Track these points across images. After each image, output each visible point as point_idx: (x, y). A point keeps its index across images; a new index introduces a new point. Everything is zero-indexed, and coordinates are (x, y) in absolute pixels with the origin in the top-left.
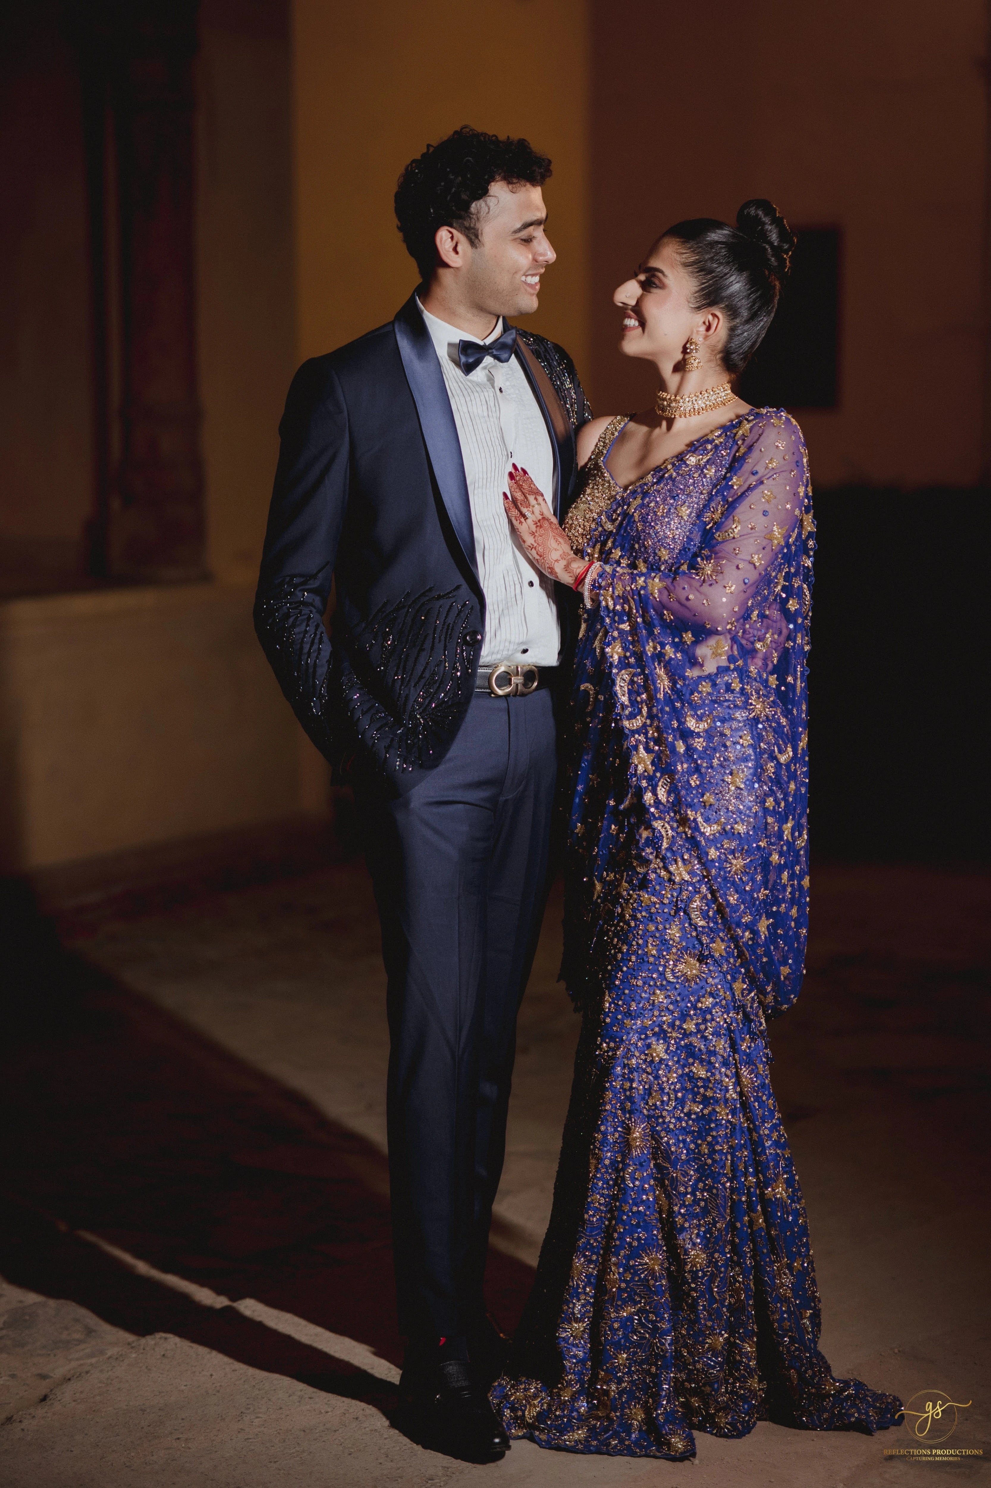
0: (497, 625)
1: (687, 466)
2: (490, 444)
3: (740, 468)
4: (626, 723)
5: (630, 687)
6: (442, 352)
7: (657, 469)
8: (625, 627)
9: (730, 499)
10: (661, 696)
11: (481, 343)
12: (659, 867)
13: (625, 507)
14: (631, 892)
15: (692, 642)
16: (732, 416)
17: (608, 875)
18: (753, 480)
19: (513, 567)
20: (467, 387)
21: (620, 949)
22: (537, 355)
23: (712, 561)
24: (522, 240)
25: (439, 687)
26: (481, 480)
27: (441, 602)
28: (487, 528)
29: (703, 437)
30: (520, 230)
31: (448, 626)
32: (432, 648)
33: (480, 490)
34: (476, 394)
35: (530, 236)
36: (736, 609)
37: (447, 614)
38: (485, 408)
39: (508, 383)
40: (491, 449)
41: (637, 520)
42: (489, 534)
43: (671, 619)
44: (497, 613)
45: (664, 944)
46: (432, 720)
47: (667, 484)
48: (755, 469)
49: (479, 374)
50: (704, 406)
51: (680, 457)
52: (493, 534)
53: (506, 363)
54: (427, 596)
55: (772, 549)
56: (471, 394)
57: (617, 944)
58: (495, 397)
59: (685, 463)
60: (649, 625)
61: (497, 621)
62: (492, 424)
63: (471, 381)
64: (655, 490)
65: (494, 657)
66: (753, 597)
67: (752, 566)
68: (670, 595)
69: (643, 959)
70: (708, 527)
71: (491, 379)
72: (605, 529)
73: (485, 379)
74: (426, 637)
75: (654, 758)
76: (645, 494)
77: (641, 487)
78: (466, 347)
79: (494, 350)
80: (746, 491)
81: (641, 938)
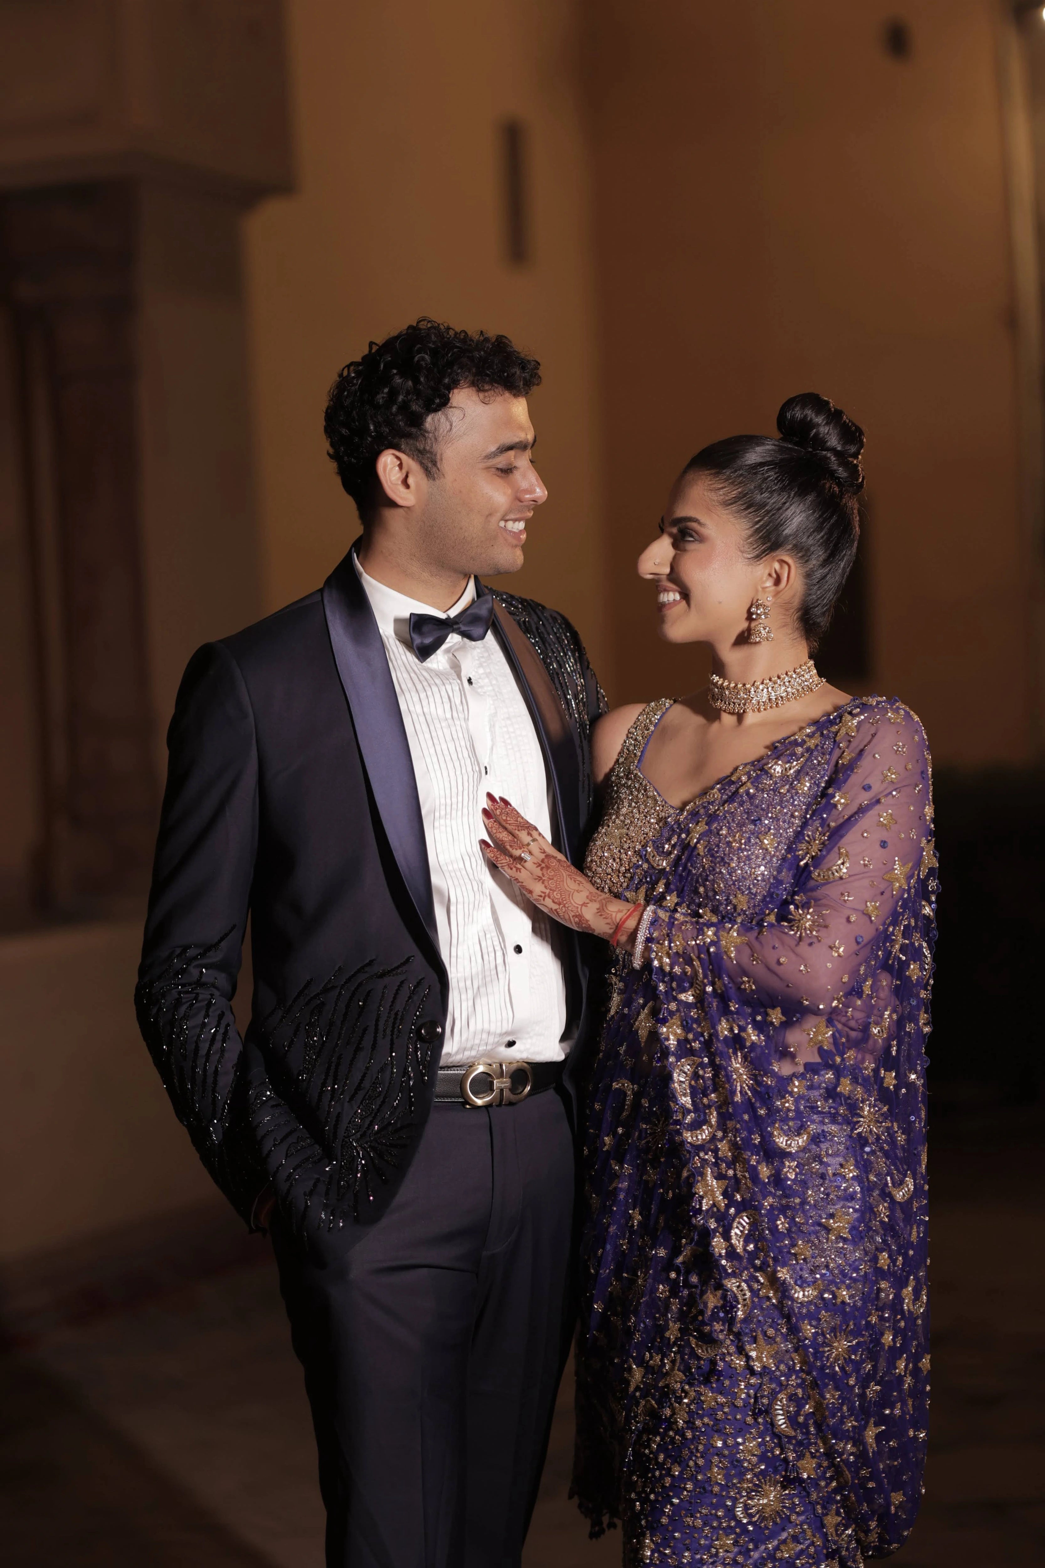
0: (471, 1009)
1: (771, 777)
2: (454, 757)
3: (845, 781)
4: (688, 1136)
5: (693, 1083)
6: (386, 629)
7: (726, 781)
8: (688, 997)
9: (833, 824)
10: (738, 1098)
11: (442, 616)
12: (728, 1353)
13: (683, 836)
14: (687, 1387)
15: (782, 1023)
16: (829, 708)
17: (651, 1358)
18: (864, 798)
19: (493, 927)
20: (422, 678)
21: (669, 1469)
22: (526, 628)
23: (811, 910)
24: (498, 469)
25: (383, 1102)
26: (443, 807)
27: (387, 980)
28: (453, 874)
29: (789, 737)
30: (494, 455)
31: (396, 1014)
32: (374, 1046)
33: (442, 821)
34: (435, 689)
35: (511, 464)
36: (845, 979)
37: (395, 998)
38: (447, 706)
39: (481, 671)
40: (457, 764)
41: (702, 854)
42: (456, 883)
43: (752, 990)
44: (470, 992)
45: (735, 1466)
46: (373, 1149)
47: (741, 804)
48: (866, 782)
49: (439, 660)
50: (784, 695)
51: (760, 767)
52: (462, 882)
53: (479, 642)
54: (366, 972)
55: (893, 895)
56: (427, 688)
57: (664, 1463)
58: (462, 691)
59: (767, 773)
60: (723, 998)
61: (471, 1003)
62: (459, 728)
63: (428, 670)
64: (727, 812)
65: (467, 1053)
66: (867, 961)
67: (867, 919)
68: (753, 956)
69: (704, 1489)
70: (802, 863)
71: (456, 667)
72: (653, 867)
73: (447, 666)
74: (365, 1030)
75: (727, 1188)
76: (712, 818)
77: (704, 807)
78: (419, 623)
79: (461, 625)
80: (856, 813)
81: (702, 1457)
